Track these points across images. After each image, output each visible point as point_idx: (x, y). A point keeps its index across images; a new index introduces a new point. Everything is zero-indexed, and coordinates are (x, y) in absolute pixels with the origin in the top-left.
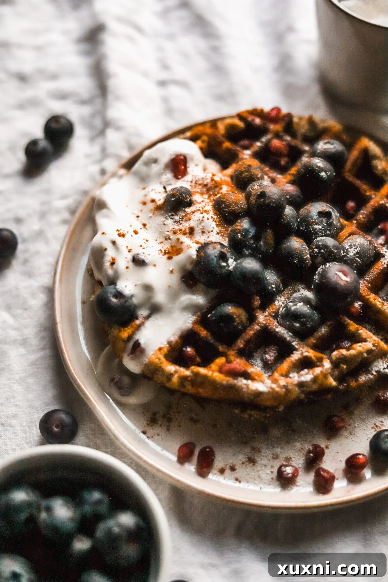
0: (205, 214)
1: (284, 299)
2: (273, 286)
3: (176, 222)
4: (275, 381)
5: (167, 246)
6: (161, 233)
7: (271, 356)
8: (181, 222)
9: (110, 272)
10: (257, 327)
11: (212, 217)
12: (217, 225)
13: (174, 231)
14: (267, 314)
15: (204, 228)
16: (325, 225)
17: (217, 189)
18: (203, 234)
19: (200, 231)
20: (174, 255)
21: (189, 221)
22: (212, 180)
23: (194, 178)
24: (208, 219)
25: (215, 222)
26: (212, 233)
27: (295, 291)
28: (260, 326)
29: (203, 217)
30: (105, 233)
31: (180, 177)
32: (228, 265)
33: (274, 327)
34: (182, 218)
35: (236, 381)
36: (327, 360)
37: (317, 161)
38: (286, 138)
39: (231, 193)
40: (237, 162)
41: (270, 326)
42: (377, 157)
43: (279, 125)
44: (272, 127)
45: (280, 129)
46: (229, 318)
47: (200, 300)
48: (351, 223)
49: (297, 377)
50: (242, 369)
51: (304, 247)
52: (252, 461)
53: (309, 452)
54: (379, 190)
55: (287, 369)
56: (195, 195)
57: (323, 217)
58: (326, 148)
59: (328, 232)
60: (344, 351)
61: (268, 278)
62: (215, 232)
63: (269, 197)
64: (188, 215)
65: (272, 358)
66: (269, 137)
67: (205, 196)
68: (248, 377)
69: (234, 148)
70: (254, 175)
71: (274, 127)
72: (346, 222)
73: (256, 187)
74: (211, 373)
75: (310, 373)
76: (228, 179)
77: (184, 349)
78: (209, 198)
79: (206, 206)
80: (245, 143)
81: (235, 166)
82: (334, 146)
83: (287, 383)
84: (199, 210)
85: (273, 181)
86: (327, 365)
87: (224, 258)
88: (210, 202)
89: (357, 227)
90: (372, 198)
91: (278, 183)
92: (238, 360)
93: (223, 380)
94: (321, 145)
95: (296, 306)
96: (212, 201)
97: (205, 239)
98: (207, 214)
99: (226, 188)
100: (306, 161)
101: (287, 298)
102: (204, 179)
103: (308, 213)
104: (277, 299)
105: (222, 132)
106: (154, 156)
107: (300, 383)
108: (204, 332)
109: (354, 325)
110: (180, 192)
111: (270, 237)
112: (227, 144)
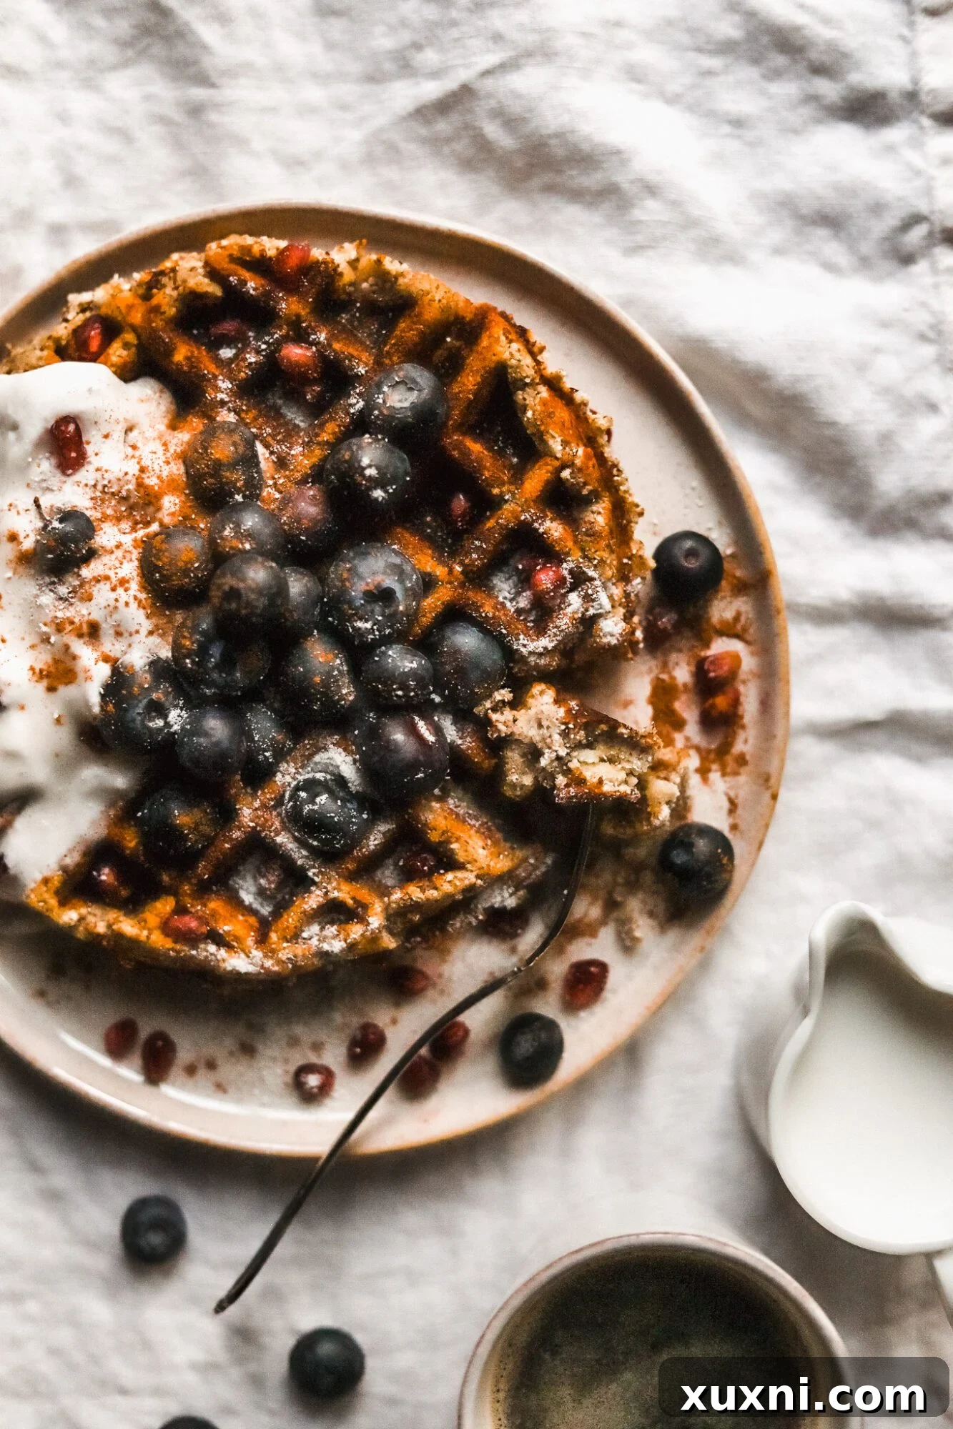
0: (120, 591)
1: (294, 771)
2: (267, 754)
3: (61, 599)
4: (271, 953)
5: (42, 659)
6: (31, 623)
7: (270, 883)
8: (72, 600)
10: (236, 834)
11: (135, 598)
12: (148, 617)
13: (58, 625)
14: (257, 804)
15: (119, 625)
16: (380, 618)
17: (151, 509)
18: (119, 639)
19: (112, 632)
20: (61, 684)
21: (87, 603)
22: (140, 485)
23: (98, 475)
24: (127, 604)
25: (144, 608)
26: (137, 635)
27: (318, 749)
28: (245, 832)
29: (116, 600)
31: (70, 472)
32: (168, 725)
33: (272, 834)
34: (74, 591)
35: (194, 952)
36: (378, 907)
37: (365, 461)
38: (316, 334)
39: (181, 518)
40: (202, 412)
41: (264, 830)
42: (526, 384)
43: (303, 298)
44: (284, 306)
45: (303, 309)
46: (173, 834)
47: (120, 781)
48: (451, 571)
49: (317, 938)
50: (205, 929)
51: (336, 673)
52: (248, 1050)
53: (354, 1043)
54: (522, 483)
55: (296, 927)
56: (102, 529)
57: (375, 602)
58: (394, 407)
59: (387, 631)
60: (415, 892)
61: (256, 739)
62: (144, 632)
63: (248, 604)
64: (87, 587)
65: (273, 886)
66: (276, 336)
67: (125, 525)
68: (220, 940)
69: (196, 367)
70: (227, 483)
71: (288, 305)
72: (440, 571)
73: (226, 533)
74: (145, 933)
75: (342, 936)
76: (178, 469)
77: (95, 873)
78: (134, 529)
79: (125, 562)
80: (228, 327)
81: (197, 423)
82: (412, 397)
83: (295, 956)
84: (107, 578)
85: (282, 463)
86: (376, 921)
87: (158, 709)
88: (135, 547)
89: (462, 585)
90: (506, 501)
91: (292, 470)
92: (199, 908)
93: (169, 950)
94: (385, 389)
95: (314, 803)
96: (140, 543)
97: (123, 649)
98: (126, 590)
99: (171, 504)
100: (343, 456)
101: (302, 767)
102: (122, 483)
103: (343, 591)
104: (281, 769)
105: (172, 311)
106: (11, 411)
107: (321, 954)
108: (131, 843)
109: (439, 825)
110: (64, 539)
111: (257, 658)
112: (183, 353)
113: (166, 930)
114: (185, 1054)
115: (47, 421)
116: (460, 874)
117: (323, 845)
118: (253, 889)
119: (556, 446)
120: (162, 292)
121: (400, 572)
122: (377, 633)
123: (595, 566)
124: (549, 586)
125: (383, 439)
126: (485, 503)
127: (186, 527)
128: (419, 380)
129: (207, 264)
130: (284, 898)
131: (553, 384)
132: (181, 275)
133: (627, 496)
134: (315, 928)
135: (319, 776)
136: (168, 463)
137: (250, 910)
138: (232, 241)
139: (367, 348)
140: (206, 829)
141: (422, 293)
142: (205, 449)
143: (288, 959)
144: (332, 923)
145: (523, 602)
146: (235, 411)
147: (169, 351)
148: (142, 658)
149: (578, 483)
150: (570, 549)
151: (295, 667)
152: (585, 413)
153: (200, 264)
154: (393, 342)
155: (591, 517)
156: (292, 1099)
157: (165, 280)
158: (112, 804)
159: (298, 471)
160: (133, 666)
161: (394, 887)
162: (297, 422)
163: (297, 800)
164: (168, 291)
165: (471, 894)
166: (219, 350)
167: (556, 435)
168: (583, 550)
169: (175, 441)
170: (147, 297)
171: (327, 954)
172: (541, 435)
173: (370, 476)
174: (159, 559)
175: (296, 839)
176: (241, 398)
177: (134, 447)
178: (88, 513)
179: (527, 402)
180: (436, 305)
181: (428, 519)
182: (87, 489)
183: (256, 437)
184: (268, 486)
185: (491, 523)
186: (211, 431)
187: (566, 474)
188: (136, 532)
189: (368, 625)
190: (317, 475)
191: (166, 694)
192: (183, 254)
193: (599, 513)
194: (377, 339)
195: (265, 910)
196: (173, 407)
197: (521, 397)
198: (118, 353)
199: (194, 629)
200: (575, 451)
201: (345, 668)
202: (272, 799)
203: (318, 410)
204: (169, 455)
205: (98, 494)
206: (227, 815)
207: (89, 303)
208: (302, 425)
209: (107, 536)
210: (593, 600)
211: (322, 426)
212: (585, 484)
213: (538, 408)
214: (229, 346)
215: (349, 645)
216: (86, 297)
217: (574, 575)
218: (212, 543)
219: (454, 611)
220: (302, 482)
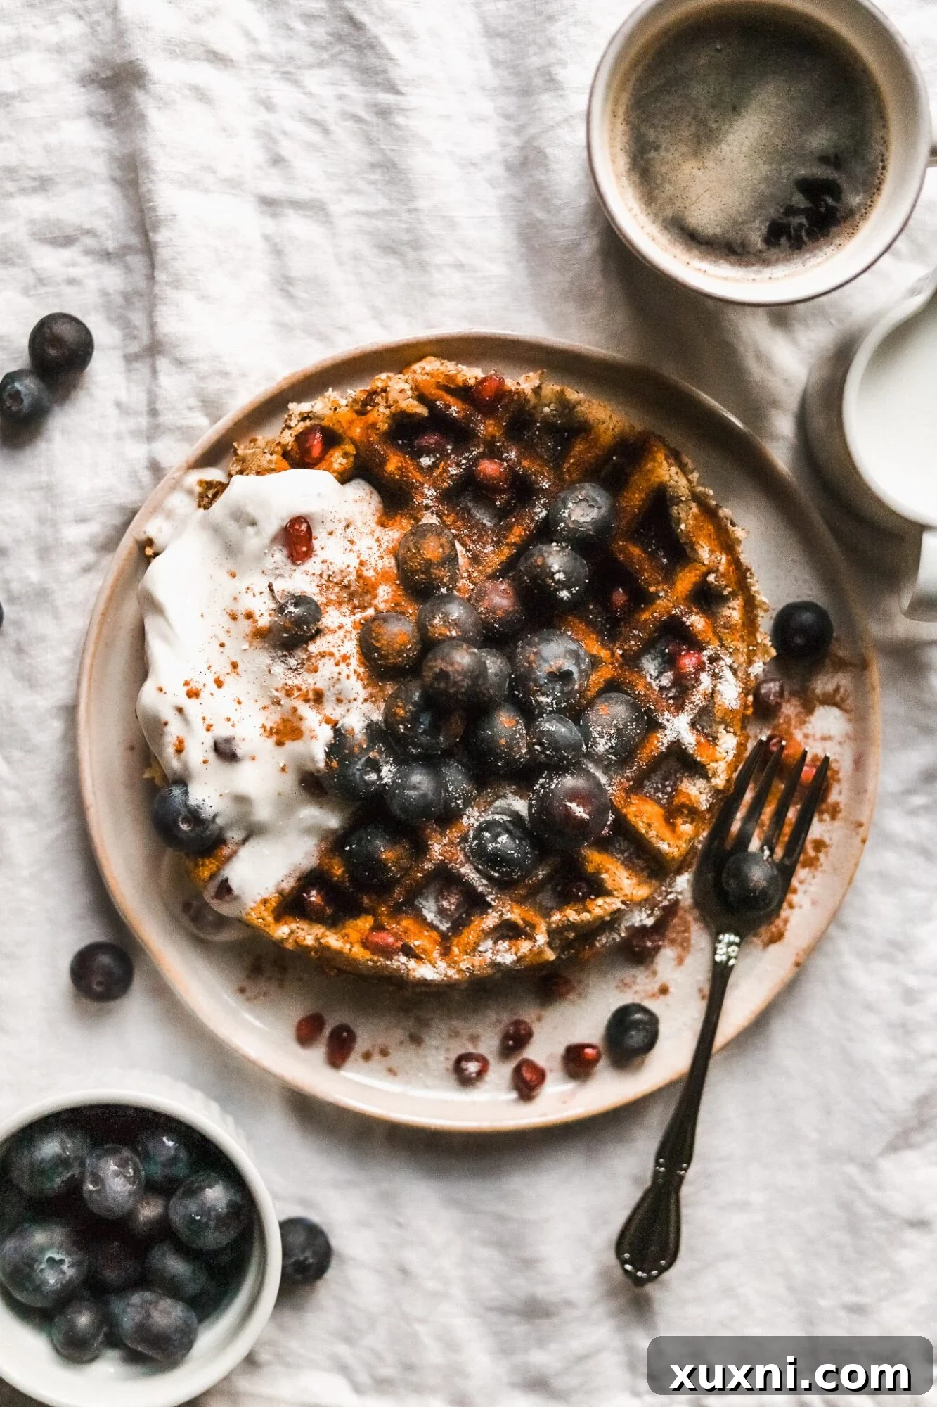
0: (343, 665)
1: (478, 814)
2: (459, 802)
3: (291, 669)
4: (453, 964)
5: (272, 718)
6: (264, 687)
7: (451, 904)
8: (301, 671)
9: (175, 764)
10: (428, 866)
11: (355, 672)
12: (364, 687)
13: (287, 690)
14: (445, 841)
15: (340, 694)
16: (559, 694)
17: (368, 598)
18: (340, 705)
19: (334, 698)
20: (288, 739)
21: (313, 674)
22: (360, 576)
23: (324, 567)
24: (348, 677)
25: (362, 680)
26: (355, 702)
27: (498, 797)
28: (434, 864)
29: (339, 673)
30: (164, 691)
31: (299, 562)
32: (380, 778)
33: (458, 866)
34: (303, 664)
35: (389, 963)
36: (543, 927)
37: (555, 568)
38: (507, 453)
39: (393, 605)
40: (410, 514)
41: (450, 863)
42: (682, 501)
43: (498, 420)
44: (482, 428)
45: (498, 431)
46: (381, 866)
47: (333, 821)
48: (613, 654)
49: (491, 951)
50: (400, 944)
51: (518, 736)
52: (415, 1040)
53: (506, 1037)
54: (674, 584)
55: (474, 943)
56: (327, 612)
57: (557, 681)
58: (577, 521)
59: (564, 705)
60: (572, 915)
61: (450, 789)
62: (360, 699)
63: (455, 683)
64: (313, 660)
65: (453, 907)
66: (474, 453)
67: (346, 609)
68: (409, 952)
69: (406, 476)
70: (435, 579)
71: (486, 428)
72: (604, 654)
73: (436, 621)
74: (348, 946)
75: (513, 950)
76: (390, 562)
77: (305, 895)
78: (352, 613)
79: (346, 640)
80: (430, 440)
81: (406, 524)
82: (594, 514)
83: (473, 966)
84: (332, 654)
85: (475, 559)
86: (542, 938)
87: (375, 766)
88: (354, 628)
89: (621, 666)
90: (660, 597)
91: (484, 566)
92: (394, 926)
93: (368, 960)
94: (570, 505)
95: (496, 842)
96: (358, 625)
97: (343, 713)
98: (348, 665)
99: (384, 594)
100: (536, 561)
101: (483, 811)
102: (344, 574)
103: (530, 670)
104: (467, 813)
105: (384, 427)
106: (251, 509)
107: (494, 965)
108: (338, 871)
109: (595, 859)
110: (299, 621)
111: (456, 725)
112: (393, 463)
113: (365, 944)
114: (363, 1042)
115: (283, 520)
116: (608, 900)
117: (503, 876)
118: (434, 908)
119: (704, 553)
120: (376, 409)
121: (576, 656)
122: (555, 706)
123: (731, 654)
124: (692, 669)
125: (567, 547)
126: (641, 598)
127: (397, 612)
128: (598, 499)
129: (416, 388)
130: (460, 917)
131: (701, 501)
132: (393, 395)
133: (756, 595)
134: (489, 943)
135: (497, 817)
136: (382, 557)
137: (433, 927)
138: (431, 365)
139: (546, 462)
140: (404, 862)
141: (596, 421)
142: (419, 550)
143: (467, 968)
144: (503, 938)
145: (666, 680)
146: (437, 514)
147: (383, 463)
148: (359, 721)
149: (720, 586)
150: (710, 639)
151: (484, 730)
152: (726, 526)
153: (407, 387)
154: (572, 461)
155: (726, 612)
156: (452, 1080)
157: (378, 399)
158: (323, 839)
159: (489, 567)
160: (353, 730)
161: (552, 909)
162: (484, 521)
163: (482, 839)
164: (381, 409)
165: (617, 915)
166: (420, 458)
167: (705, 546)
168: (720, 640)
169: (386, 538)
170: (362, 413)
171: (499, 964)
172: (692, 545)
173: (559, 580)
174: (378, 641)
175: (478, 870)
176: (443, 504)
177: (352, 542)
178: (316, 598)
179: (681, 516)
180: (610, 433)
181: (591, 607)
182: (315, 578)
183: (455, 536)
184: (462, 578)
185: (645, 616)
186: (419, 532)
187: (711, 578)
188: (354, 615)
189: (549, 700)
190: (507, 570)
191: (380, 752)
192: (391, 374)
193: (734, 609)
194: (554, 454)
195: (444, 927)
196: (381, 506)
197: (676, 512)
198: (339, 461)
199: (408, 701)
200: (719, 558)
201: (525, 732)
202: (458, 837)
203: (502, 515)
204: (382, 550)
205: (324, 582)
206: (421, 849)
207: (308, 413)
208: (489, 524)
209: (331, 618)
210: (720, 678)
211: (509, 528)
212: (726, 586)
213: (691, 522)
214: (428, 455)
215: (529, 714)
216: (305, 407)
217: (712, 660)
218: (422, 628)
219: (612, 687)
220: (492, 577)
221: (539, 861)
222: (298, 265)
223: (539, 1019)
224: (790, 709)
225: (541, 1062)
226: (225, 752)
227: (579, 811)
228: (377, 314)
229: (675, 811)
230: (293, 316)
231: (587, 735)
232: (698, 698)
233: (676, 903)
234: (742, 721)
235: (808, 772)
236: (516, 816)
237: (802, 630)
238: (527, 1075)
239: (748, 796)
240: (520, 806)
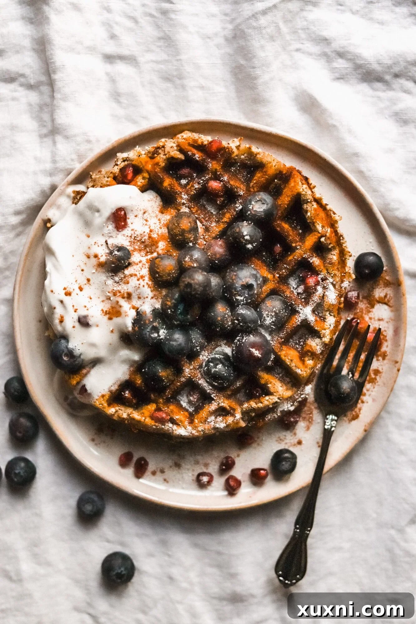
0: (141, 280)
1: (207, 354)
2: (198, 348)
3: (116, 282)
4: (195, 428)
5: (107, 306)
6: (103, 291)
7: (194, 399)
8: (120, 283)
9: (59, 328)
10: (183, 379)
11: (147, 284)
12: (152, 291)
13: (114, 293)
14: (192, 367)
15: (140, 294)
16: (247, 296)
17: (154, 247)
18: (139, 300)
19: (137, 297)
20: (114, 317)
21: (127, 284)
22: (150, 237)
23: (132, 232)
24: (144, 286)
25: (150, 288)
26: (147, 299)
27: (217, 346)
28: (186, 379)
29: (139, 284)
30: (54, 292)
31: (120, 230)
32: (159, 336)
33: (197, 380)
34: (121, 279)
35: (163, 427)
36: (239, 410)
37: (245, 233)
38: (223, 177)
39: (166, 251)
40: (175, 207)
41: (194, 378)
42: (308, 202)
43: (218, 161)
44: (210, 165)
45: (219, 167)
46: (159, 379)
47: (136, 357)
48: (274, 276)
49: (214, 422)
50: (169, 417)
51: (227, 316)
52: (178, 465)
53: (222, 464)
54: (304, 242)
55: (205, 417)
56: (134, 254)
57: (246, 289)
58: (256, 211)
59: (249, 301)
60: (253, 404)
61: (194, 342)
62: (150, 297)
63: (195, 289)
64: (127, 278)
65: (195, 400)
66: (207, 177)
67: (143, 253)
68: (173, 422)
69: (173, 189)
70: (187, 239)
71: (212, 165)
72: (270, 276)
73: (187, 259)
74: (144, 418)
75: (224, 421)
76: (165, 231)
77: (123, 393)
78: (146, 255)
79: (143, 268)
80: (185, 171)
81: (173, 212)
82: (265, 207)
83: (205, 429)
84: (136, 275)
85: (207, 229)
86: (238, 416)
87: (156, 330)
88: (147, 262)
89: (278, 282)
90: (297, 249)
91: (211, 233)
92: (166, 408)
93: (153, 425)
94: (253, 203)
95: (216, 368)
96: (149, 261)
97: (141, 304)
98: (144, 280)
99: (162, 245)
100: (236, 230)
101: (210, 353)
102: (142, 236)
103: (233, 284)
104: (202, 353)
105: (163, 164)
106: (97, 204)
107: (215, 428)
108: (139, 381)
109: (265, 377)
110: (119, 259)
111: (196, 310)
112: (167, 182)
113: (152, 417)
114: (151, 466)
115: (112, 209)
116: (271, 397)
117: (219, 385)
118: (186, 400)
119: (319, 227)
120: (159, 156)
121: (255, 277)
122: (245, 301)
123: (332, 277)
124: (313, 284)
125: (251, 223)
126: (288, 249)
127: (168, 255)
128: (267, 200)
129: (178, 146)
130: (199, 405)
131: (318, 201)
132: (167, 149)
133: (345, 248)
134: (213, 418)
135: (217, 356)
136: (161, 228)
137: (186, 410)
138: (187, 135)
139: (242, 183)
140: (171, 377)
141: (267, 162)
142: (178, 224)
143: (202, 430)
144: (220, 415)
145: (300, 290)
146: (188, 207)
147: (162, 182)
148: (149, 308)
149: (327, 243)
150: (322, 270)
151: (210, 313)
152: (331, 214)
153: (174, 145)
154: (254, 182)
155: (331, 256)
156: (195, 485)
157: (160, 151)
158: (131, 366)
159: (214, 233)
160: (146, 312)
161: (244, 401)
162: (212, 211)
163: (209, 367)
164: (162, 156)
165: (276, 405)
166: (180, 180)
167: (320, 224)
168: (327, 270)
169: (164, 219)
170: (152, 158)
171: (218, 428)
172: (313, 223)
173: (247, 239)
174: (158, 269)
175: (207, 382)
176: (191, 202)
177: (146, 221)
178: (128, 248)
179: (308, 209)
180: (273, 168)
181: (264, 254)
182: (128, 238)
183: (197, 218)
184: (201, 239)
185: (290, 258)
186: (179, 216)
187: (323, 239)
188: (147, 256)
189: (242, 298)
190: (222, 235)
191: (159, 323)
192: (167, 139)
193: (334, 255)
194: (246, 179)
195: (191, 410)
196: (161, 203)
197: (305, 207)
198: (140, 181)
199: (172, 298)
200: (327, 230)
201: (230, 314)
202: (198, 366)
203: (221, 208)
204: (161, 224)
205: (132, 240)
206: (179, 371)
207: (126, 158)
208: (214, 213)
209: (136, 257)
210: (327, 289)
211: (224, 214)
212: (330, 244)
213: (313, 212)
214: (184, 179)
215: (232, 305)
216: (125, 155)
217: (324, 280)
218: (180, 263)
219: (274, 293)
220: (215, 238)
221: (237, 377)
222: (123, 87)
223: (238, 456)
224: (362, 305)
225: (239, 477)
226: (84, 322)
227: (257, 353)
228: (161, 110)
229: (304, 354)
230: (121, 112)
231: (260, 316)
232: (316, 298)
233: (305, 400)
234: (338, 311)
235: (371, 336)
236: (226, 355)
237: (368, 266)
238: (232, 483)
239: (342, 347)
240: (228, 351)
